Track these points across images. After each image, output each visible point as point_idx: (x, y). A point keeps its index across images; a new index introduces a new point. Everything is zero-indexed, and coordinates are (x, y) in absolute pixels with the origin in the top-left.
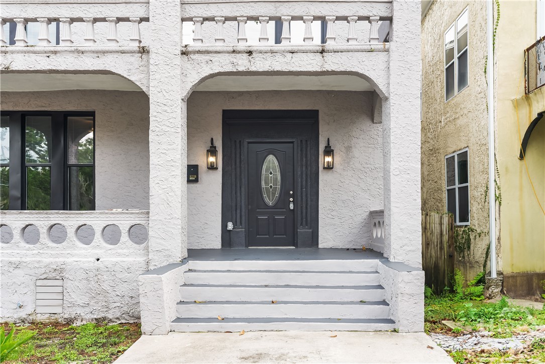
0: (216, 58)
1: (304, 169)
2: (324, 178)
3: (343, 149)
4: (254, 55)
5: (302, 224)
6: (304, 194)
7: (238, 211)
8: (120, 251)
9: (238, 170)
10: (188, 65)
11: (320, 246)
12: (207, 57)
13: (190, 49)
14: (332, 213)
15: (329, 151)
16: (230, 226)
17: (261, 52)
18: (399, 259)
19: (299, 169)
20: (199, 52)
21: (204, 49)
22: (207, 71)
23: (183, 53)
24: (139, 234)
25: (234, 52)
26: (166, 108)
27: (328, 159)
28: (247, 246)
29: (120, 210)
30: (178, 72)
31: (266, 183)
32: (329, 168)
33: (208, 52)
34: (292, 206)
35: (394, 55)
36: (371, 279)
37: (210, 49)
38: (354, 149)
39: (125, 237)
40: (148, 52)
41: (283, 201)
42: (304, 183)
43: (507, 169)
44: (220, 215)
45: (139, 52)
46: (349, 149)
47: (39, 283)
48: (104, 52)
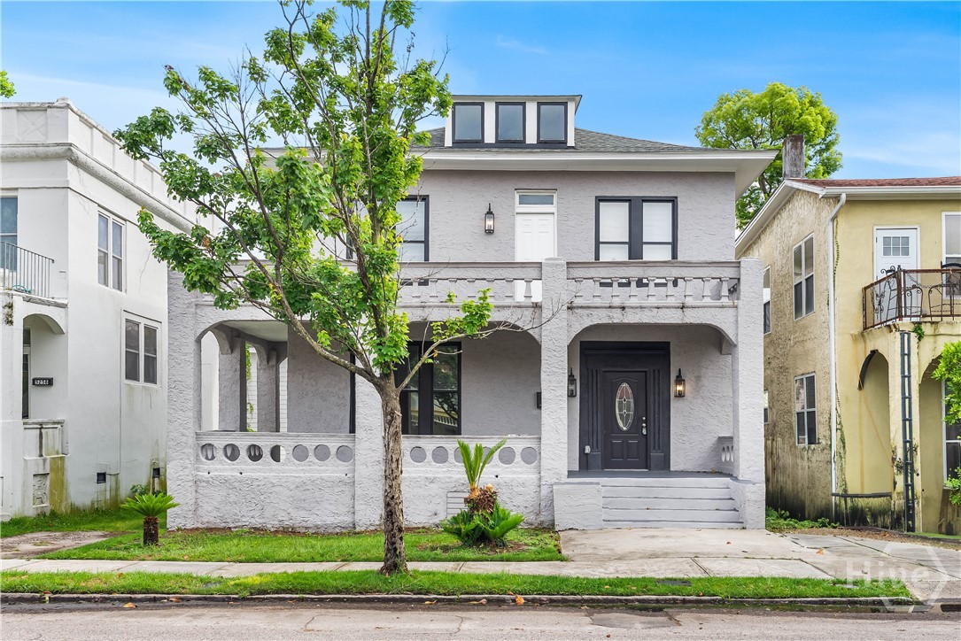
0: (595, 312)
1: (656, 396)
2: (675, 405)
3: (693, 379)
4: (626, 310)
5: (654, 448)
6: (656, 420)
7: (595, 436)
8: (515, 469)
9: (595, 397)
10: (573, 318)
11: (672, 469)
12: (588, 311)
13: (574, 305)
14: (684, 438)
15: (680, 380)
16: (588, 449)
17: (632, 308)
18: (747, 477)
19: (652, 396)
20: (582, 307)
21: (586, 305)
22: (587, 323)
23: (568, 308)
24: (531, 456)
25: (610, 307)
26: (555, 353)
27: (680, 388)
28: (603, 469)
29: (514, 436)
30: (565, 324)
31: (620, 410)
32: (680, 395)
33: (589, 307)
34: (644, 432)
35: (741, 311)
36: (723, 493)
37: (592, 305)
38: (703, 379)
39: (518, 458)
40: (541, 307)
41: (636, 427)
42: (657, 410)
43: (847, 399)
44: (578, 439)
45: (533, 307)
46: (698, 378)
47: (450, 495)
48: (504, 307)
